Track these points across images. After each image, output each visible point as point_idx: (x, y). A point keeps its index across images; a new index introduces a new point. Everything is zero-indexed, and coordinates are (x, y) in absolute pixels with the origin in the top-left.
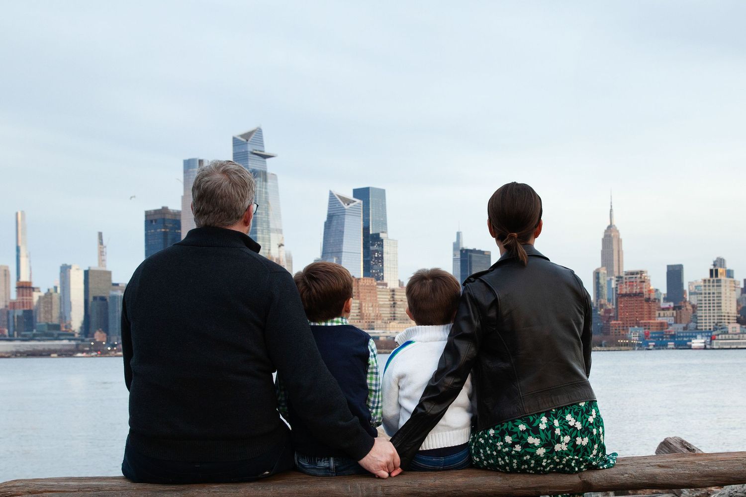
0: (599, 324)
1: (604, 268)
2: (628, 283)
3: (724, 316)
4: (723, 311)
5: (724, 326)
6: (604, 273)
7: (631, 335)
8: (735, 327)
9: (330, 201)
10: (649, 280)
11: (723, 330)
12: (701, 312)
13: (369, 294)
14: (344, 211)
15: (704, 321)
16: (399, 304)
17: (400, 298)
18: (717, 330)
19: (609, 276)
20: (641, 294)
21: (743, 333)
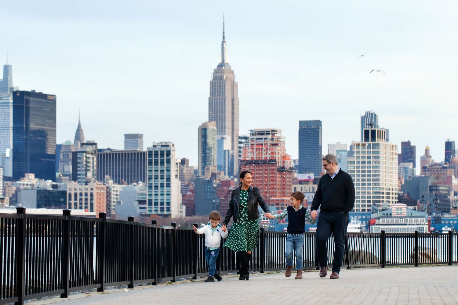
0: (214, 201)
1: (214, 123)
2: (255, 147)
3: (383, 193)
4: (381, 186)
5: (384, 207)
6: (213, 130)
8: (401, 208)
10: (284, 142)
11: (385, 212)
18: (377, 211)
19: (220, 134)
20: (272, 161)
21: (411, 217)
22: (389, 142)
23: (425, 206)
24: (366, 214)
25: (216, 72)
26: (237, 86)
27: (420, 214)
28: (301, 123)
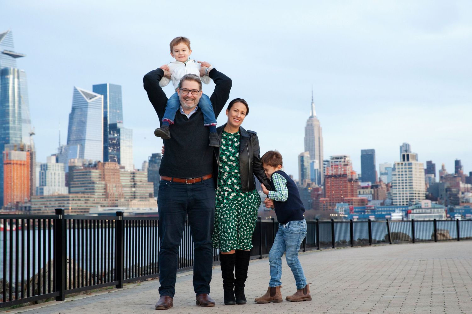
0: (309, 201)
1: (308, 152)
2: (334, 167)
3: (415, 194)
4: (414, 189)
5: (417, 202)
6: (308, 157)
7: (338, 209)
8: (427, 203)
9: (74, 96)
10: (351, 163)
11: (417, 205)
12: (395, 190)
13: (113, 176)
14: (87, 104)
15: (398, 198)
16: (139, 185)
17: (139, 180)
18: (412, 205)
19: (311, 159)
20: (345, 175)
21: (434, 208)
22: (418, 162)
23: (443, 202)
24: (405, 207)
25: (308, 121)
26: (321, 129)
27: (440, 206)
28: (362, 151)
